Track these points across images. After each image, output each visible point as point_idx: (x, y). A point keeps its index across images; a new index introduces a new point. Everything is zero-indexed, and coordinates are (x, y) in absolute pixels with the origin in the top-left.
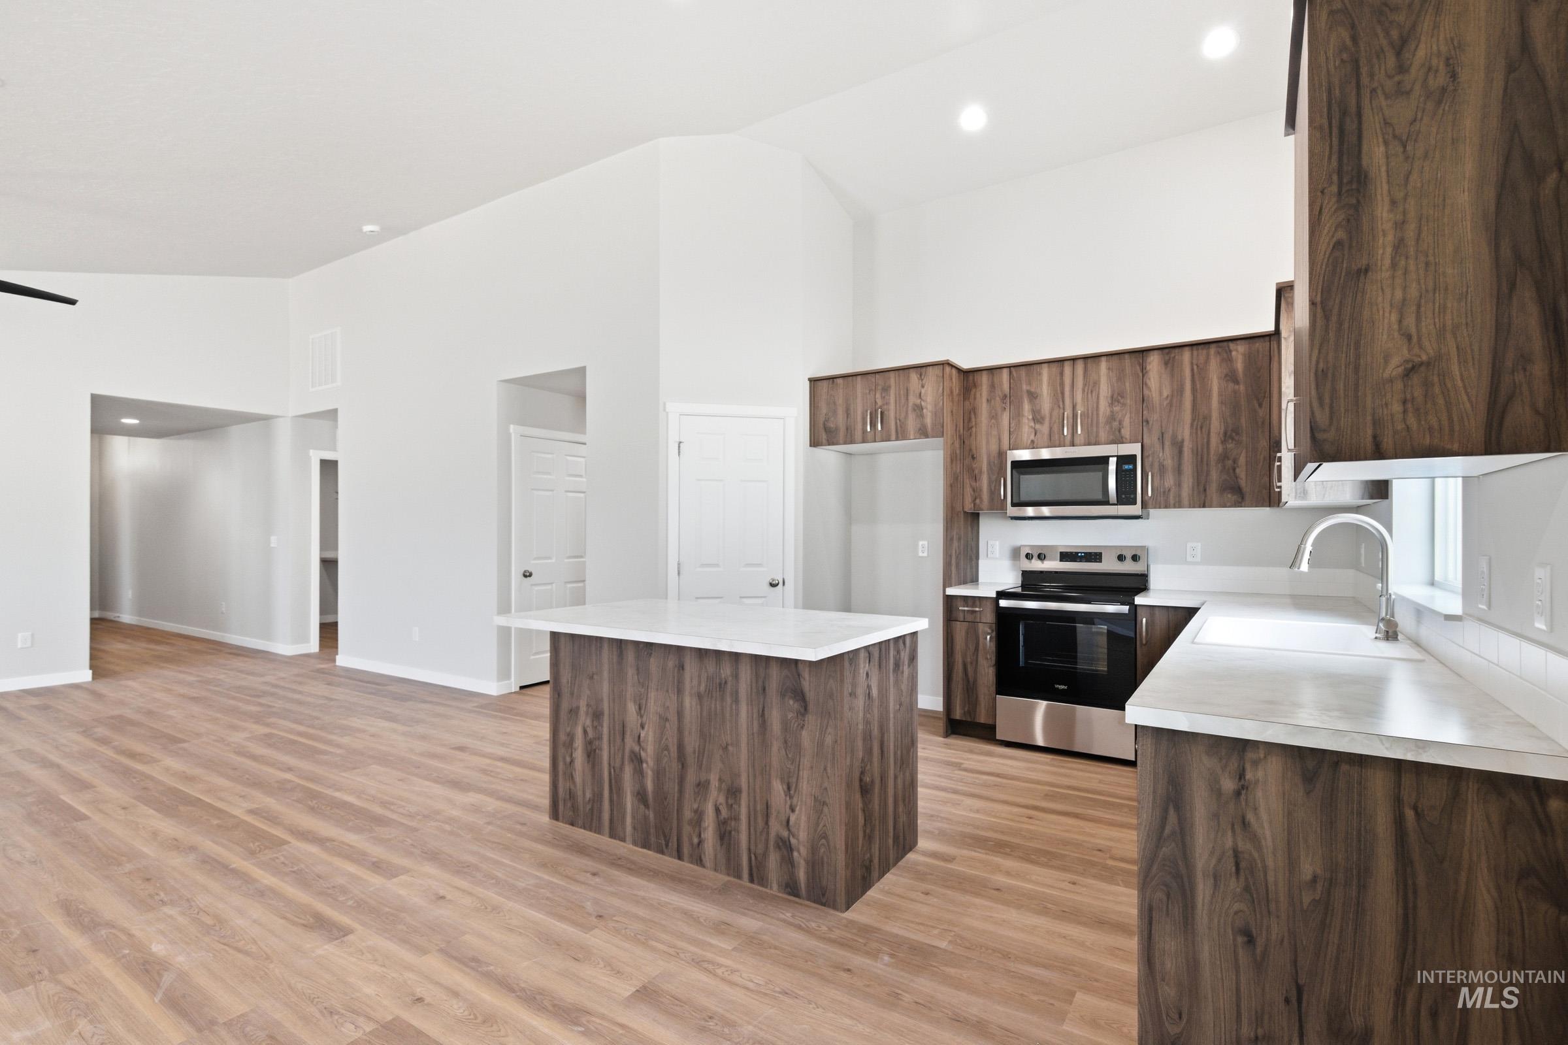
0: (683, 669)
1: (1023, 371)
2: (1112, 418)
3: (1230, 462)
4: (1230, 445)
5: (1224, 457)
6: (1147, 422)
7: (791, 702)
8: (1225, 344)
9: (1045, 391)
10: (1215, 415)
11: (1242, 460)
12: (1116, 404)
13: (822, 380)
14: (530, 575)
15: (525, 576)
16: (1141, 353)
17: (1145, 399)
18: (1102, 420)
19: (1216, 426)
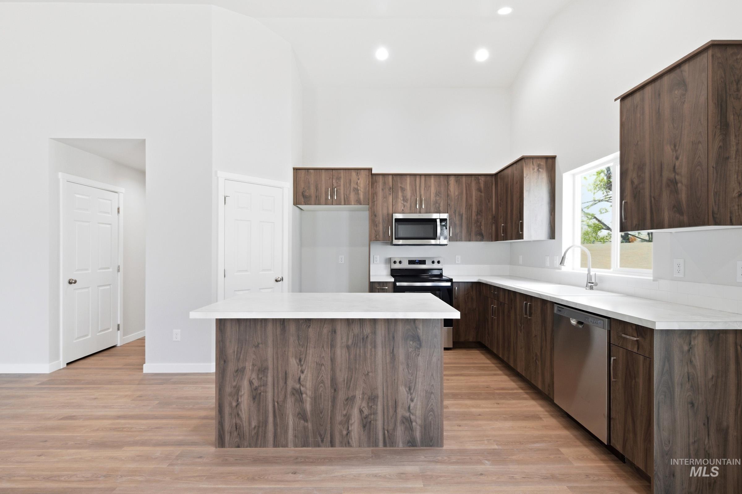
0: (335, 332)
1: (398, 178)
2: (436, 202)
3: (479, 224)
4: (479, 217)
5: (477, 221)
6: (449, 205)
7: (411, 343)
8: (477, 176)
9: (408, 187)
10: (474, 204)
11: (483, 223)
12: (438, 196)
13: (300, 169)
14: (75, 282)
15: (70, 283)
16: (448, 176)
17: (449, 195)
18: (432, 203)
19: (474, 209)
